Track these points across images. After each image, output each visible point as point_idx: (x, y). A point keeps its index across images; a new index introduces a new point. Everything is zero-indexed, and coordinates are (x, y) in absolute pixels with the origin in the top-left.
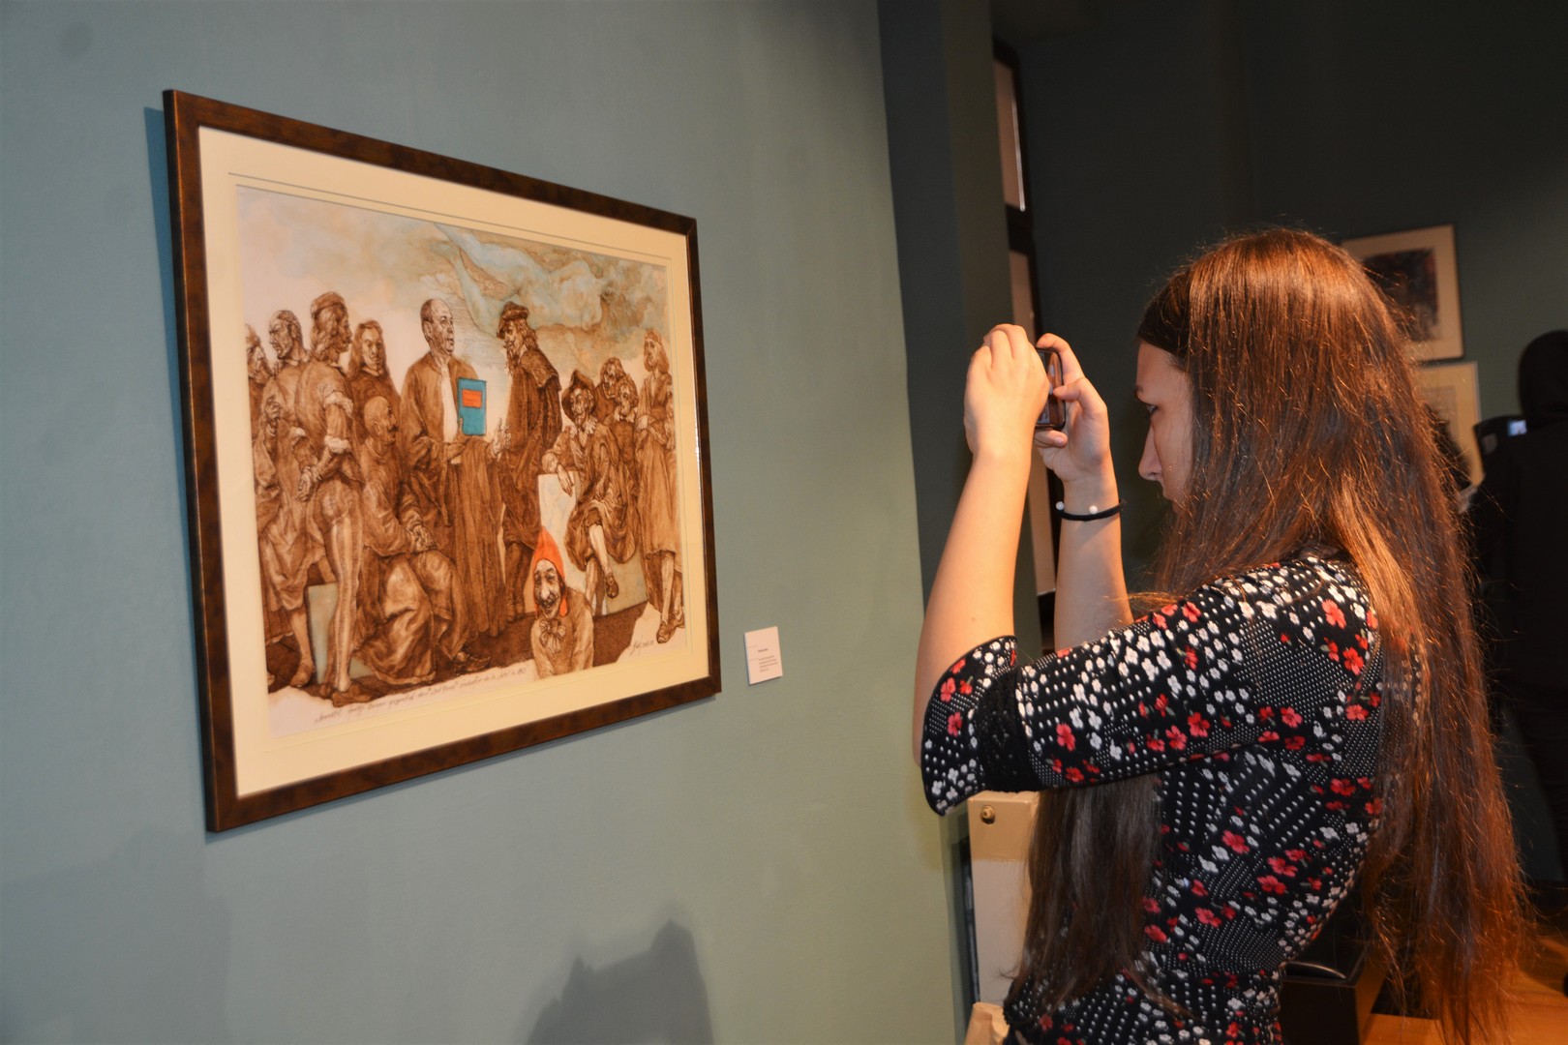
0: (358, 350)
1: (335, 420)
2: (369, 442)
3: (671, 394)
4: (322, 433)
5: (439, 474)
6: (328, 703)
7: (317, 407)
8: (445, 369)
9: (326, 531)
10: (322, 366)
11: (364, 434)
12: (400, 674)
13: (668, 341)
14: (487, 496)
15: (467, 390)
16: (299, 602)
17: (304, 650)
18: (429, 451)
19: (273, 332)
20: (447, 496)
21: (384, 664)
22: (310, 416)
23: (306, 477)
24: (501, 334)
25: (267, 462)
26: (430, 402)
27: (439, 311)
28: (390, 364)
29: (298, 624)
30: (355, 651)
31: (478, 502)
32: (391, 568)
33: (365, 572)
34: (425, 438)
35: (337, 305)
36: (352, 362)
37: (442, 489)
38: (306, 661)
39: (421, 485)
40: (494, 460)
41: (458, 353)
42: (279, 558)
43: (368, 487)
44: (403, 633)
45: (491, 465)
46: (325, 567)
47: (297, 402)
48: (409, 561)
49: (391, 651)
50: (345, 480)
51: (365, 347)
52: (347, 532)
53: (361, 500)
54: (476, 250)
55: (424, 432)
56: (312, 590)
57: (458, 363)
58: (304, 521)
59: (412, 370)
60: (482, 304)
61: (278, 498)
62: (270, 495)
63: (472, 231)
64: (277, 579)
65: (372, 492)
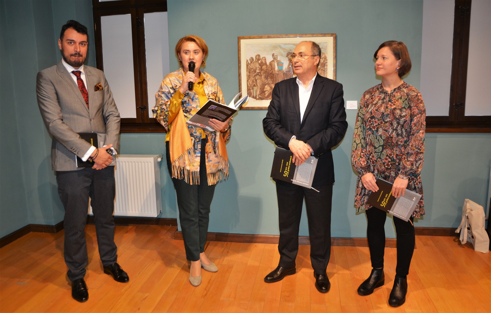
0: (262, 60)
1: (258, 69)
2: (263, 71)
3: (327, 62)
4: (256, 70)
5: (274, 75)
6: (255, 99)
7: (255, 67)
8: (276, 62)
9: (256, 81)
10: (256, 63)
11: (262, 70)
12: (266, 98)
13: (327, 54)
14: (283, 77)
15: (280, 64)
16: (252, 88)
17: (252, 93)
18: (273, 72)
19: (250, 59)
20: (275, 77)
21: (264, 96)
22: (254, 68)
23: (254, 75)
24: (287, 56)
25: (249, 73)
26: (273, 66)
27: (275, 54)
28: (267, 62)
29: (252, 91)
30: (259, 94)
31: (281, 78)
32: (266, 85)
33: (261, 86)
34: (272, 70)
35: (259, 56)
36: (261, 62)
37: (274, 76)
38: (253, 94)
39: (271, 76)
40: (284, 73)
41: (278, 59)
42: (250, 83)
43: (262, 76)
44: (267, 93)
45: (284, 74)
46: (256, 85)
47: (253, 67)
48: (268, 85)
49: (265, 95)
50: (259, 75)
51: (263, 60)
52: (259, 81)
53: (261, 78)
54: (283, 46)
55: (272, 69)
56: (254, 87)
57: (279, 61)
58: (253, 80)
59: (270, 62)
60: (283, 53)
61: (250, 77)
62: (249, 77)
63: (282, 44)
64: (249, 86)
65: (263, 77)
